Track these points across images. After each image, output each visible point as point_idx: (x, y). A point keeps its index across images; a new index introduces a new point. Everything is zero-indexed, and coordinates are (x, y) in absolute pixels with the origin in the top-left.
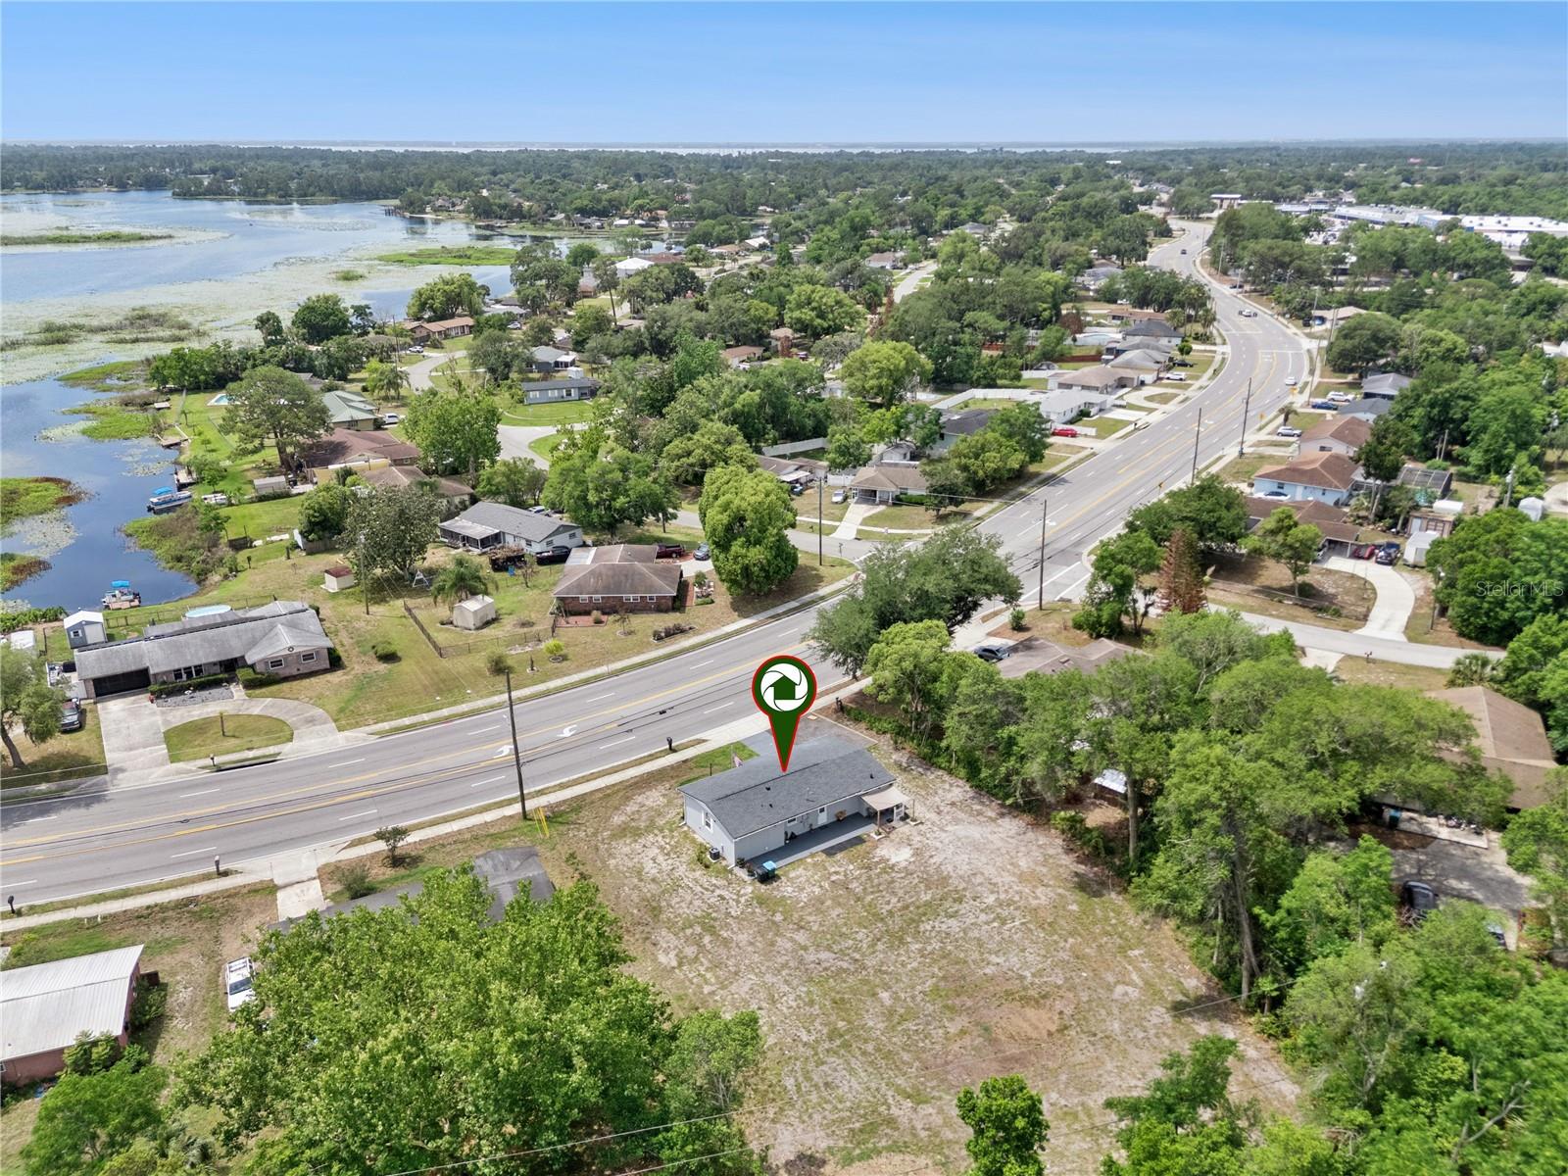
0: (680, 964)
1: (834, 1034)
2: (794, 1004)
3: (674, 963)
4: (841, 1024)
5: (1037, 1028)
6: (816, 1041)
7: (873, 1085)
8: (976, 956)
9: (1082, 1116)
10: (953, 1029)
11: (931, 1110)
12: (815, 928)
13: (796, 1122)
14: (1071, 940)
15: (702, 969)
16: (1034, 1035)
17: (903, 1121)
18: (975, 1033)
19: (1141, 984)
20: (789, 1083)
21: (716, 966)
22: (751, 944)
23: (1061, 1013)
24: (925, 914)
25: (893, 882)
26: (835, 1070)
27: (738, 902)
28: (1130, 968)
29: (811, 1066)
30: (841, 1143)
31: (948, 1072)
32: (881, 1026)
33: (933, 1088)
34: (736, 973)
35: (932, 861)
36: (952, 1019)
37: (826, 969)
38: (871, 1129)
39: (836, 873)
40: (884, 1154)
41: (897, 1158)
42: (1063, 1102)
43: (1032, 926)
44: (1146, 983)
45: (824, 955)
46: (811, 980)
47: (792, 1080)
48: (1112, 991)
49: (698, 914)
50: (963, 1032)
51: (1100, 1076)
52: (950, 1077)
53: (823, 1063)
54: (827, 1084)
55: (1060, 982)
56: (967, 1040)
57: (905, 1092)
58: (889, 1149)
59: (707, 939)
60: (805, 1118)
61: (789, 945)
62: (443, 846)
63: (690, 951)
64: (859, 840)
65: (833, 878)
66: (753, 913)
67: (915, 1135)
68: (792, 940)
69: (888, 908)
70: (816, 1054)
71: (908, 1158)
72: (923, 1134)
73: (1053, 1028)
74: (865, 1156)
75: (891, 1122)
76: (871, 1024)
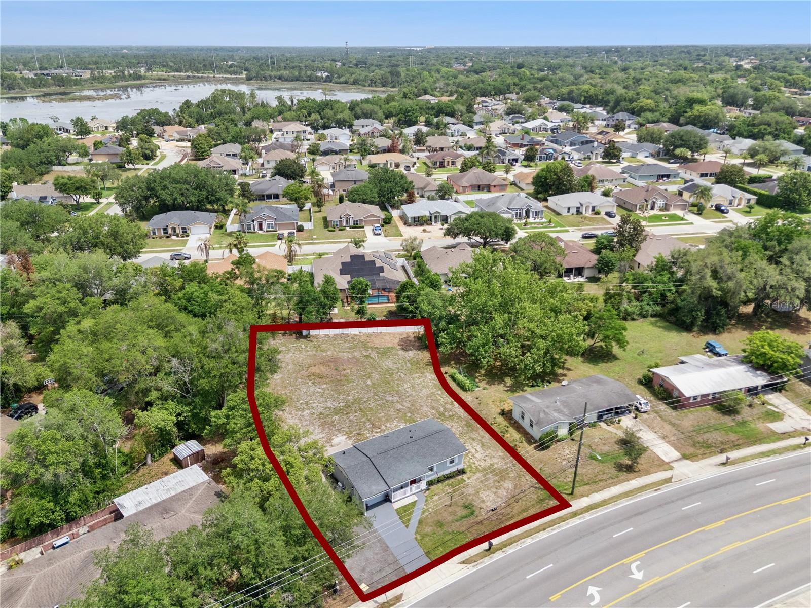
1: (391, 374)
4: (388, 377)
7: (381, 361)
12: (392, 409)
13: (408, 357)
22: (421, 406)
23: (306, 371)
24: (340, 410)
25: (349, 426)
26: (392, 366)
30: (394, 351)
32: (373, 375)
36: (347, 374)
37: (390, 394)
45: (390, 399)
46: (397, 391)
53: (396, 368)
55: (299, 380)
60: (404, 358)
61: (405, 404)
68: (403, 406)
69: (356, 415)
74: (387, 348)
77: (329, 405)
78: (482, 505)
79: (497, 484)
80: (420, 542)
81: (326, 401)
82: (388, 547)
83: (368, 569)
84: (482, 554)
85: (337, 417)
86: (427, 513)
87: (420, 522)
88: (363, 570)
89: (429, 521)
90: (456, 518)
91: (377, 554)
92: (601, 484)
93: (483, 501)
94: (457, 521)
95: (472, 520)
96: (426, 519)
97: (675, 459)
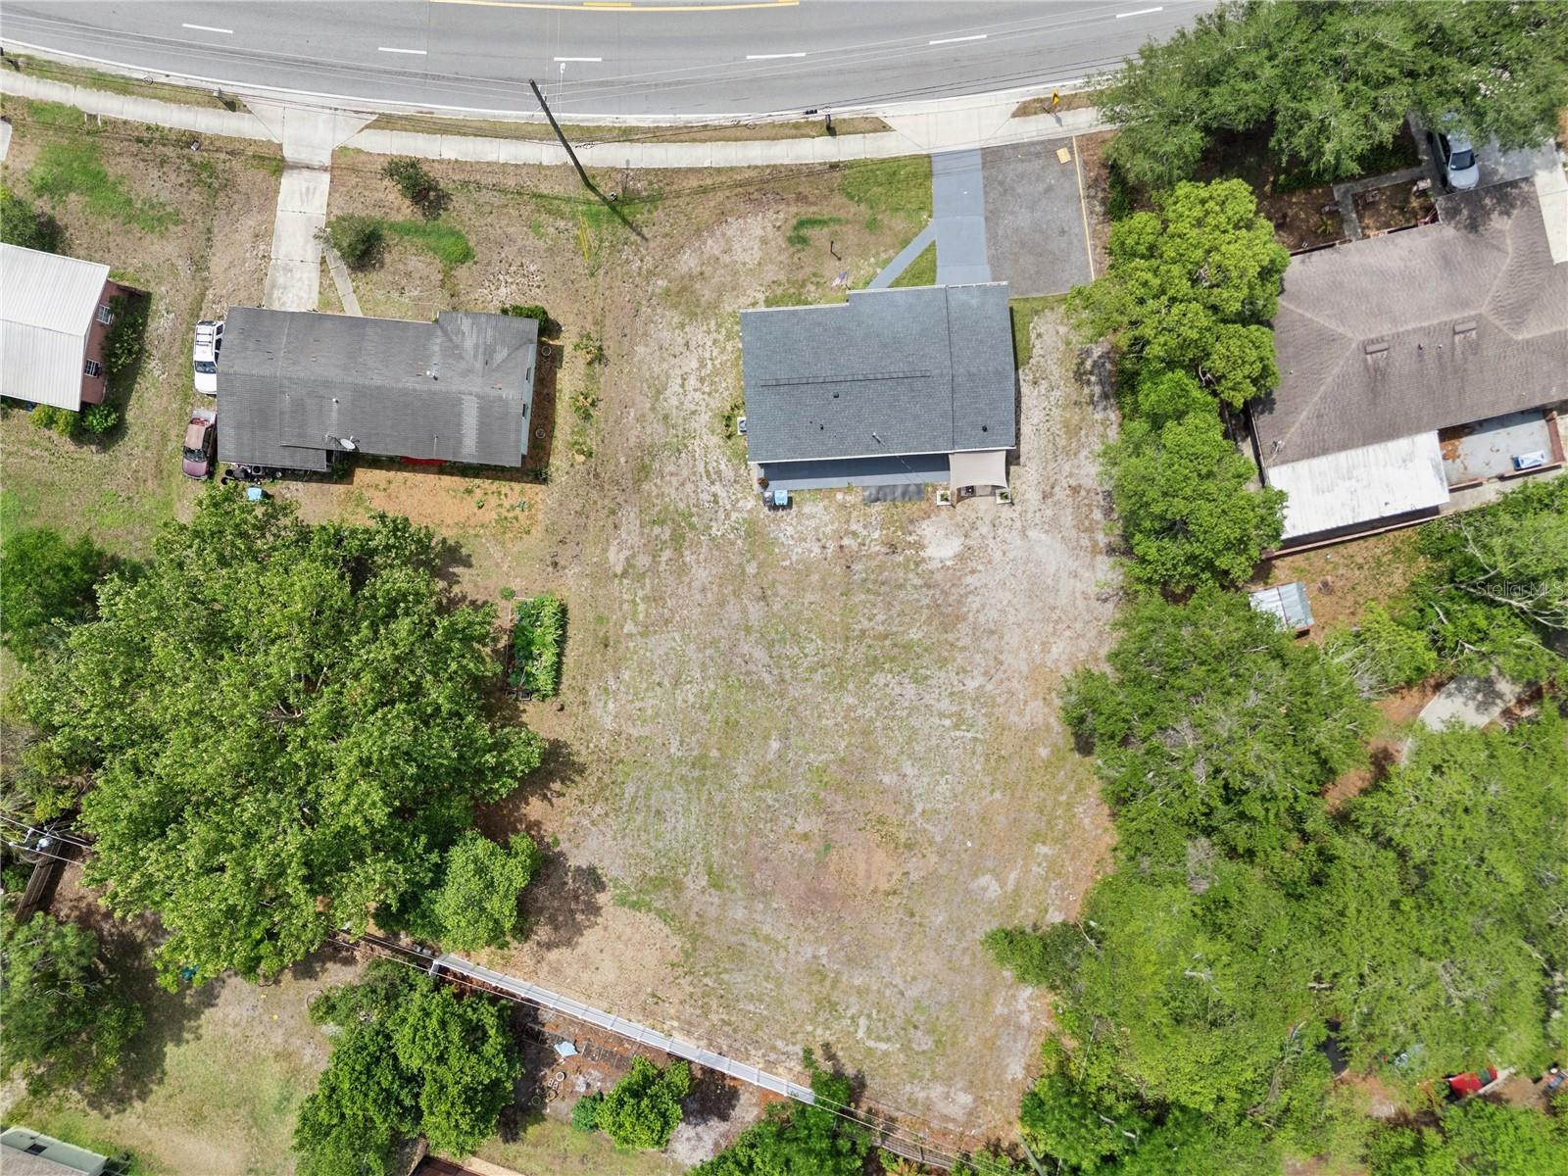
0: (625, 574)
1: (700, 762)
2: (691, 699)
3: (619, 570)
4: (714, 753)
5: (869, 877)
6: (680, 760)
7: (692, 841)
8: (892, 752)
9: (828, 983)
10: (800, 828)
11: (716, 900)
12: (776, 607)
13: (610, 834)
14: (998, 795)
15: (640, 593)
16: (860, 883)
17: (688, 894)
18: (814, 845)
19: (1010, 887)
20: (630, 790)
21: (655, 599)
22: (704, 590)
23: (907, 873)
24: (893, 660)
25: (901, 586)
26: (674, 803)
27: (728, 516)
28: (1020, 862)
29: (657, 785)
30: (628, 881)
31: (759, 869)
32: (745, 779)
33: (735, 877)
34: (667, 622)
35: (969, 579)
36: (808, 815)
37: (748, 673)
38: (659, 883)
39: (855, 534)
40: (652, 915)
41: (659, 925)
42: (824, 961)
43: (979, 749)
44: (1017, 891)
45: (760, 654)
46: (725, 678)
47: (633, 790)
48: (975, 876)
49: (682, 506)
50: (806, 837)
51: (877, 956)
52: (758, 876)
53: (670, 788)
54: (658, 812)
55: (938, 839)
56: (801, 849)
57: (711, 867)
58: (659, 913)
59: (666, 555)
60: (619, 836)
61: (736, 616)
62: (479, 187)
63: (643, 561)
64: (920, 491)
65: (846, 542)
66: (733, 544)
67: (686, 914)
68: (744, 610)
69: (866, 624)
70: (670, 774)
71: (667, 930)
72: (694, 918)
73: (885, 886)
74: (635, 906)
75: (678, 887)
76: (739, 771)
77: (910, 690)
78: (770, 231)
79: (708, 270)
80: (925, 206)
81: (913, 710)
82: (986, 219)
83: (1041, 187)
84: (845, 128)
85: (915, 634)
86: (884, 256)
87: (906, 243)
88: (1049, 189)
89: (888, 240)
90: (837, 227)
91: (1012, 213)
92: (511, 183)
93: (764, 241)
94: (838, 221)
95: (810, 211)
96: (893, 246)
97: (306, 173)
